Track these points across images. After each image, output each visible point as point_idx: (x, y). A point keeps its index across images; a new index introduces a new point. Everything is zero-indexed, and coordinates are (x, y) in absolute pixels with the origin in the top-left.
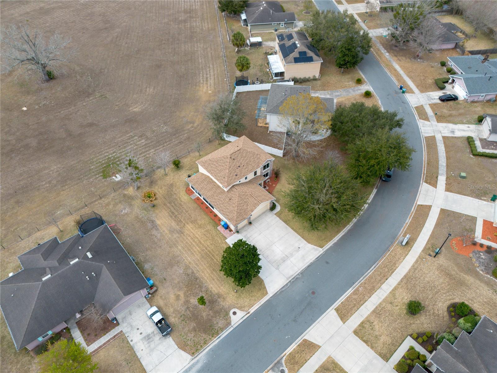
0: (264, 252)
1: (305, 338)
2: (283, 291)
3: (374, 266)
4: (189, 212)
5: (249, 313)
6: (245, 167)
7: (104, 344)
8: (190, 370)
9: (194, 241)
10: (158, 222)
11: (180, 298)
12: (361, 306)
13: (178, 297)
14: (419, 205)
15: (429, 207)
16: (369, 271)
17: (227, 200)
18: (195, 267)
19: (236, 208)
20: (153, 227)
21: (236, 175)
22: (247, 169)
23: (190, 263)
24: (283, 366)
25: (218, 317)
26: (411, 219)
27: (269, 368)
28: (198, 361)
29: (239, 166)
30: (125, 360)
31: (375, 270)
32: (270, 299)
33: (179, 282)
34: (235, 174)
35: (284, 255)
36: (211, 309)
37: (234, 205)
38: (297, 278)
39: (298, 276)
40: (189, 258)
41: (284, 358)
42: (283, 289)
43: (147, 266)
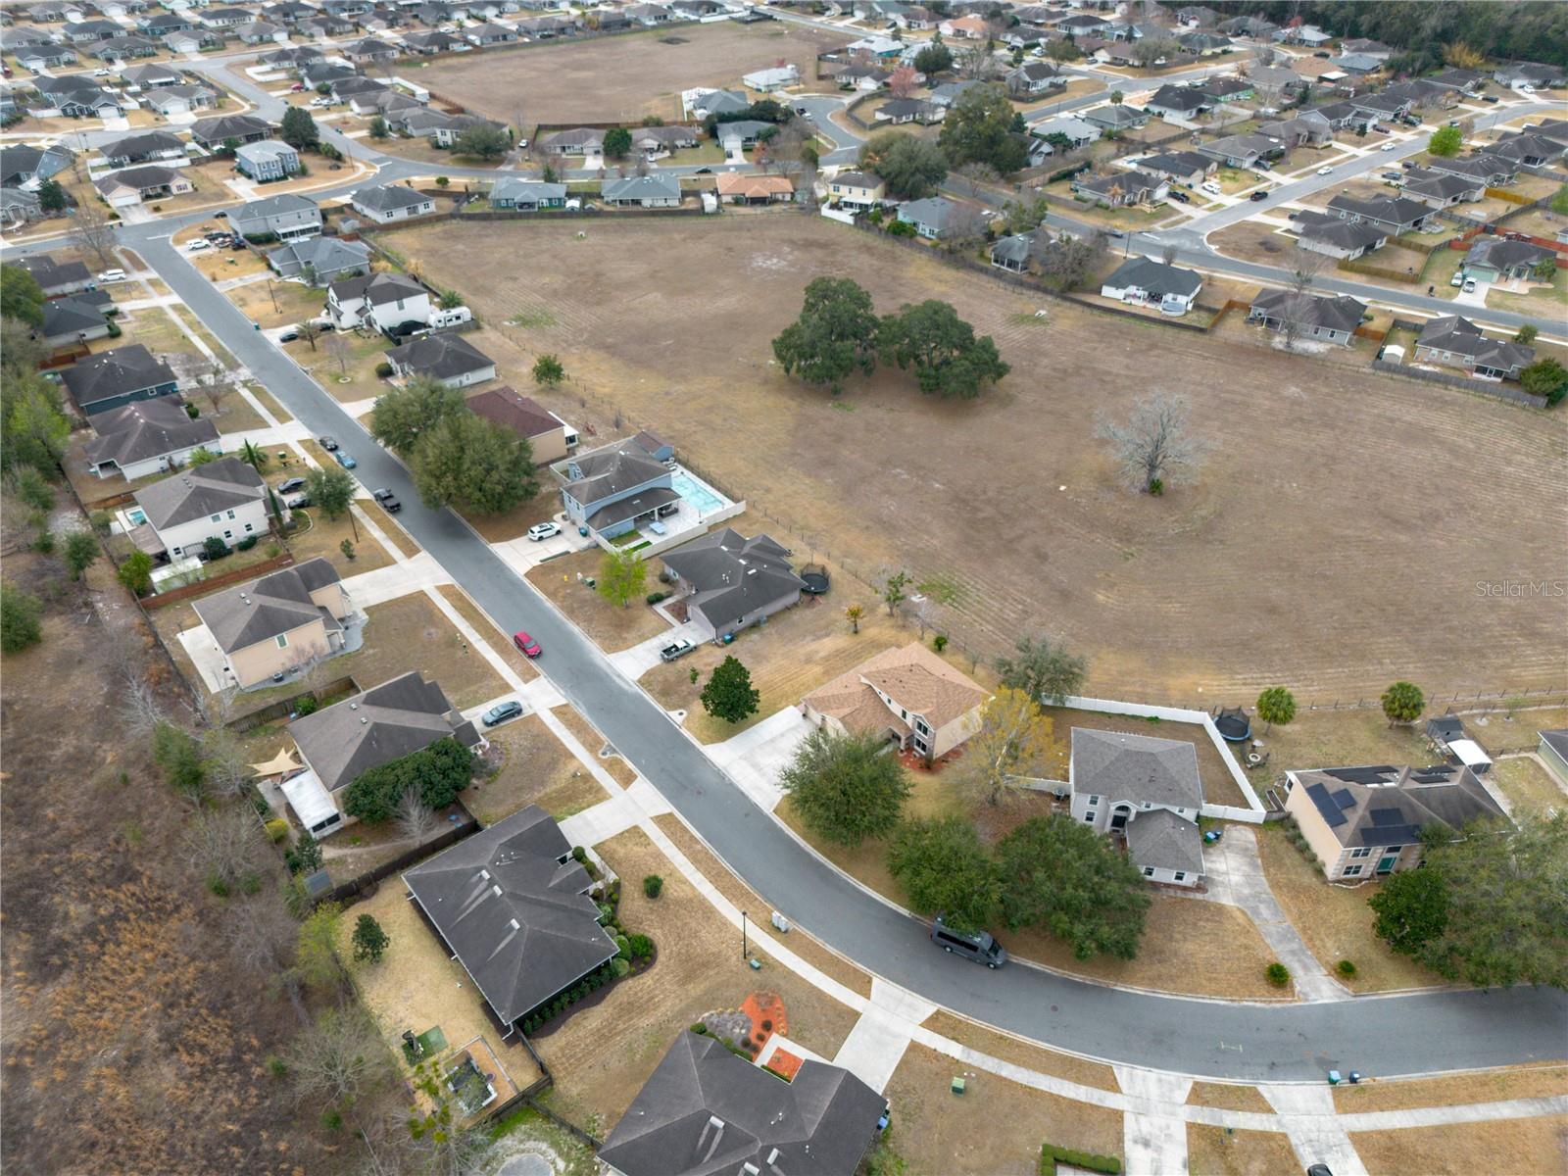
0: (769, 745)
1: (639, 777)
5: (680, 728)
6: (903, 690)
7: (663, 618)
8: (623, 680)
10: (826, 640)
12: (671, 841)
13: (709, 665)
14: (871, 979)
15: (864, 994)
20: (818, 637)
21: (883, 683)
22: (900, 694)
24: (610, 754)
25: (679, 699)
27: (611, 743)
28: (630, 686)
29: (901, 682)
30: (643, 634)
32: (696, 749)
34: (887, 679)
36: (689, 693)
38: (724, 778)
39: (727, 780)
41: (619, 757)
42: (707, 761)
43: (755, 636)
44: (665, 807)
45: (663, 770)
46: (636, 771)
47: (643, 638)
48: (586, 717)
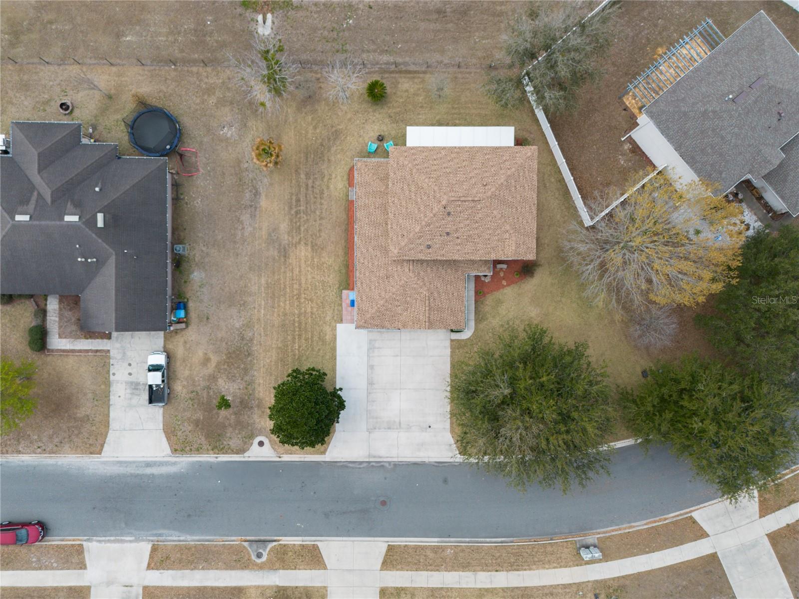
0: (374, 391)
1: (319, 544)
2: (347, 467)
3: (503, 539)
4: (324, 221)
5: (280, 457)
6: (459, 241)
7: (80, 351)
8: (159, 466)
9: (292, 286)
10: (263, 203)
11: (209, 365)
12: (424, 570)
13: (206, 361)
14: (691, 517)
15: (703, 534)
16: (488, 540)
17: (382, 273)
18: (260, 335)
19: (382, 302)
20: (251, 206)
21: (429, 247)
22: (459, 247)
23: (259, 320)
24: (264, 550)
25: (237, 432)
26: (646, 527)
27: (248, 538)
28: (175, 463)
29: (448, 234)
30: (94, 393)
31: (496, 546)
32: (322, 463)
33: (222, 340)
34: (429, 243)
35: (397, 420)
36: (236, 414)
37: (383, 294)
38: (383, 466)
39: (387, 465)
40: (263, 312)
41: (274, 544)
42: (351, 465)
43: (197, 276)
44: (378, 546)
45: (327, 515)
46: (308, 540)
47: (103, 399)
48: (191, 539)
